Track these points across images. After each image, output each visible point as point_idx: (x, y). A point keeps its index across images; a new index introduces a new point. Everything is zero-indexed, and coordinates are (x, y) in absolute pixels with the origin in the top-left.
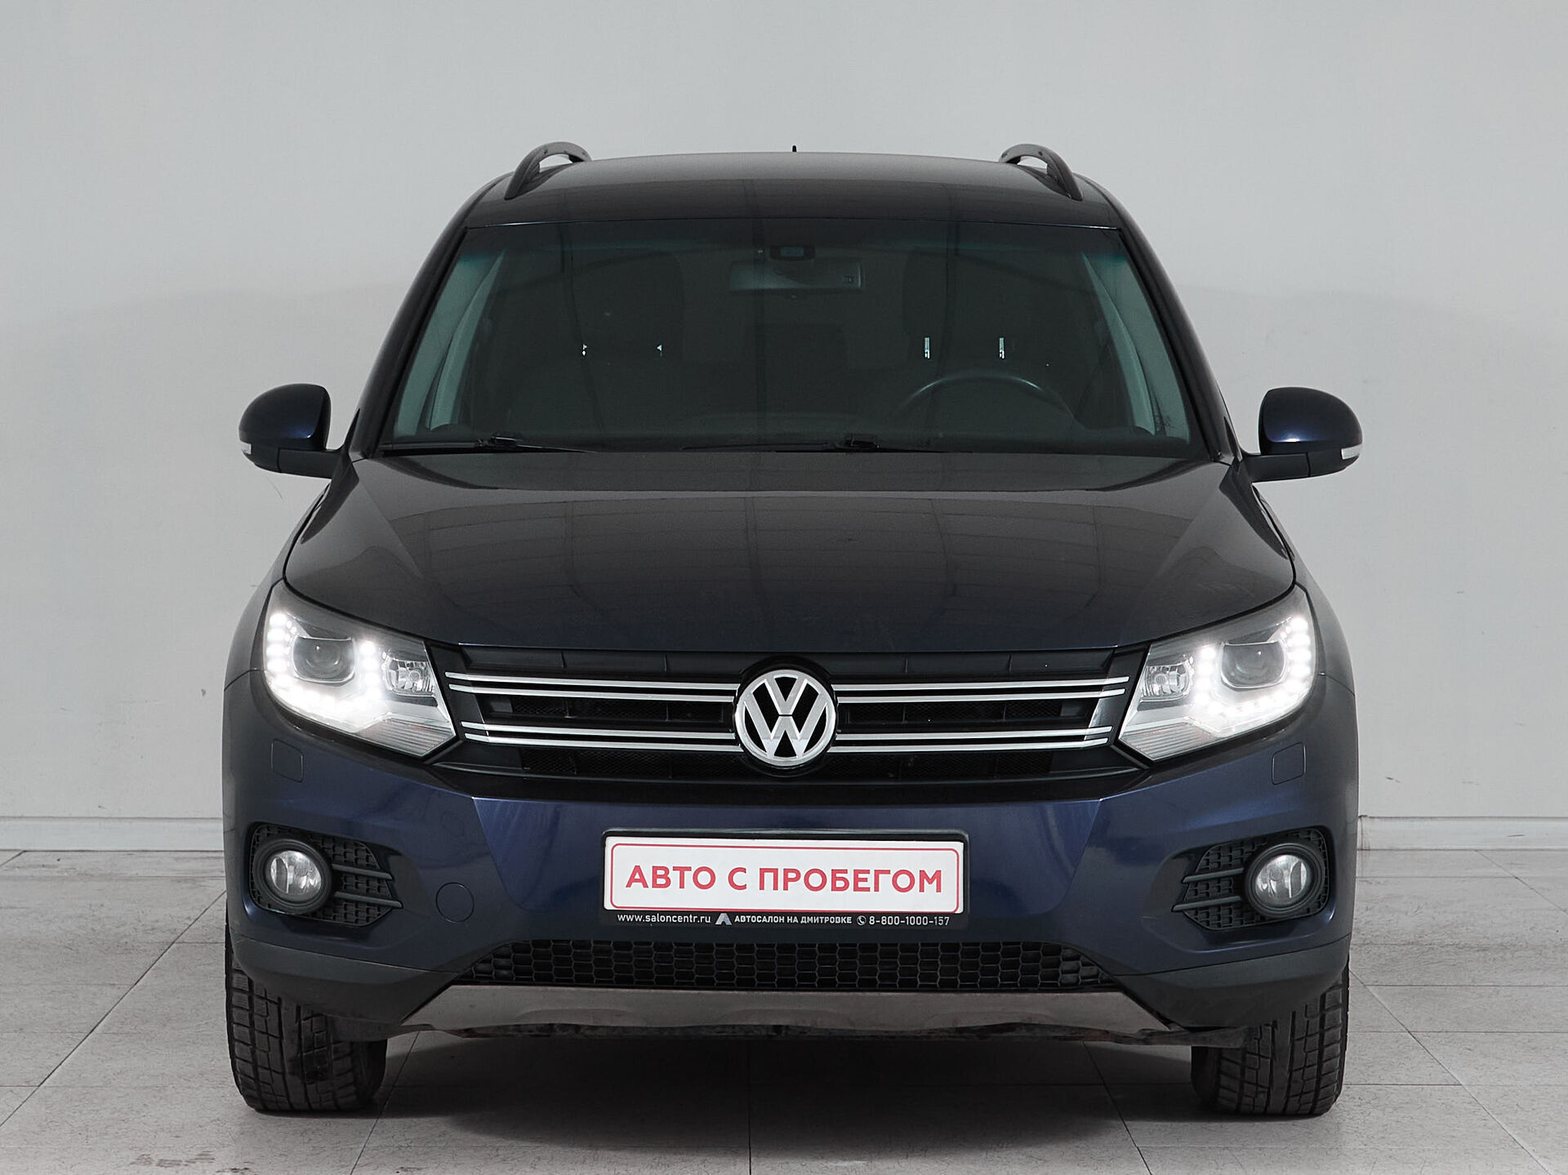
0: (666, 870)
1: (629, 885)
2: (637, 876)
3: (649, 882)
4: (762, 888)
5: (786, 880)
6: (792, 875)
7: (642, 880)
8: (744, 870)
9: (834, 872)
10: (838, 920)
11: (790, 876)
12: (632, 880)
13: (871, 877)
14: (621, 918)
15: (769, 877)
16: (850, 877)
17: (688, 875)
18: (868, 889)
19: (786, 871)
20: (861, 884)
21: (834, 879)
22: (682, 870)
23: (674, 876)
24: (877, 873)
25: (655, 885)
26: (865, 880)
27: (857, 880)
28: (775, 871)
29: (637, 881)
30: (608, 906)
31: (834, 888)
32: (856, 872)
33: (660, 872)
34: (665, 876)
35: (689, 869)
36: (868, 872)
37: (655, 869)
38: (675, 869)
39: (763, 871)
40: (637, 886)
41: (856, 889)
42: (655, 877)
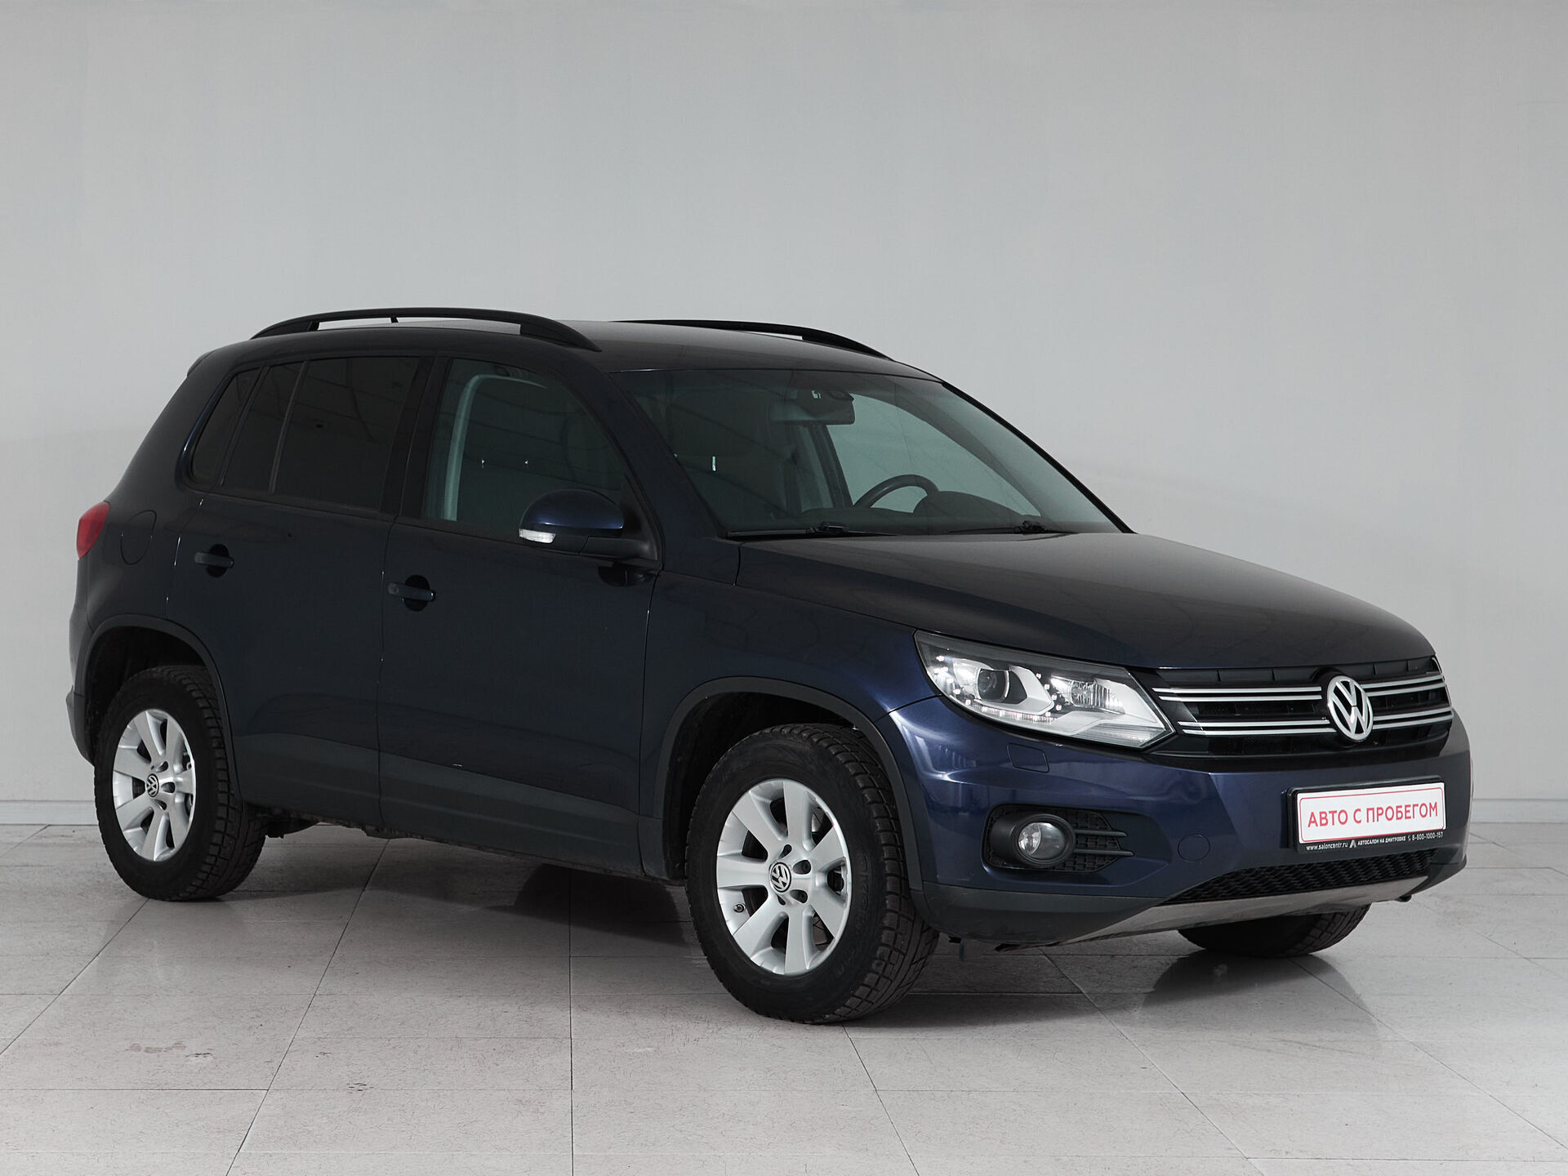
0: (1325, 813)
1: (1309, 826)
2: (1313, 820)
3: (1319, 824)
4: (1368, 821)
5: (1378, 815)
6: (1380, 811)
7: (1315, 822)
8: (1359, 810)
9: (1397, 807)
10: (1400, 839)
11: (1378, 812)
12: (1311, 822)
13: (1411, 809)
14: (1308, 848)
15: (1371, 812)
16: (1403, 810)
17: (1336, 815)
18: (1410, 817)
19: (1378, 809)
20: (1408, 815)
21: (1397, 812)
22: (1333, 812)
23: (1329, 816)
24: (1414, 806)
25: (1321, 825)
26: (1409, 811)
27: (1406, 812)
28: (1373, 809)
29: (1313, 822)
30: (1301, 841)
31: (1398, 819)
32: (1406, 806)
33: (1323, 815)
34: (1325, 818)
35: (1336, 812)
36: (1409, 806)
37: (1321, 813)
38: (1330, 812)
39: (1368, 810)
40: (1313, 825)
41: (1406, 818)
42: (1321, 818)
